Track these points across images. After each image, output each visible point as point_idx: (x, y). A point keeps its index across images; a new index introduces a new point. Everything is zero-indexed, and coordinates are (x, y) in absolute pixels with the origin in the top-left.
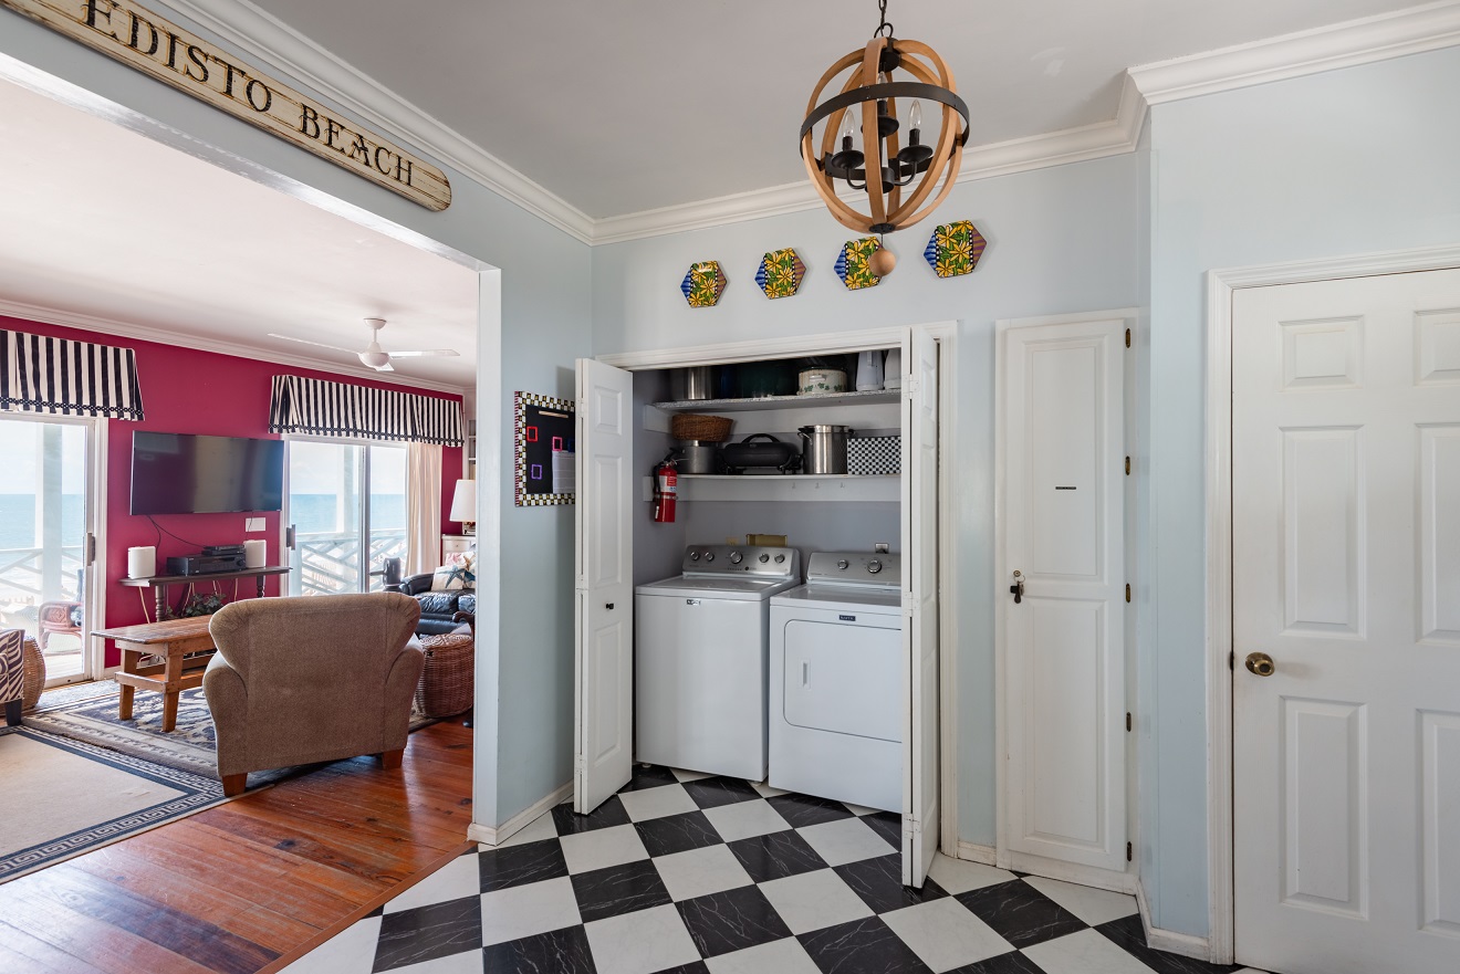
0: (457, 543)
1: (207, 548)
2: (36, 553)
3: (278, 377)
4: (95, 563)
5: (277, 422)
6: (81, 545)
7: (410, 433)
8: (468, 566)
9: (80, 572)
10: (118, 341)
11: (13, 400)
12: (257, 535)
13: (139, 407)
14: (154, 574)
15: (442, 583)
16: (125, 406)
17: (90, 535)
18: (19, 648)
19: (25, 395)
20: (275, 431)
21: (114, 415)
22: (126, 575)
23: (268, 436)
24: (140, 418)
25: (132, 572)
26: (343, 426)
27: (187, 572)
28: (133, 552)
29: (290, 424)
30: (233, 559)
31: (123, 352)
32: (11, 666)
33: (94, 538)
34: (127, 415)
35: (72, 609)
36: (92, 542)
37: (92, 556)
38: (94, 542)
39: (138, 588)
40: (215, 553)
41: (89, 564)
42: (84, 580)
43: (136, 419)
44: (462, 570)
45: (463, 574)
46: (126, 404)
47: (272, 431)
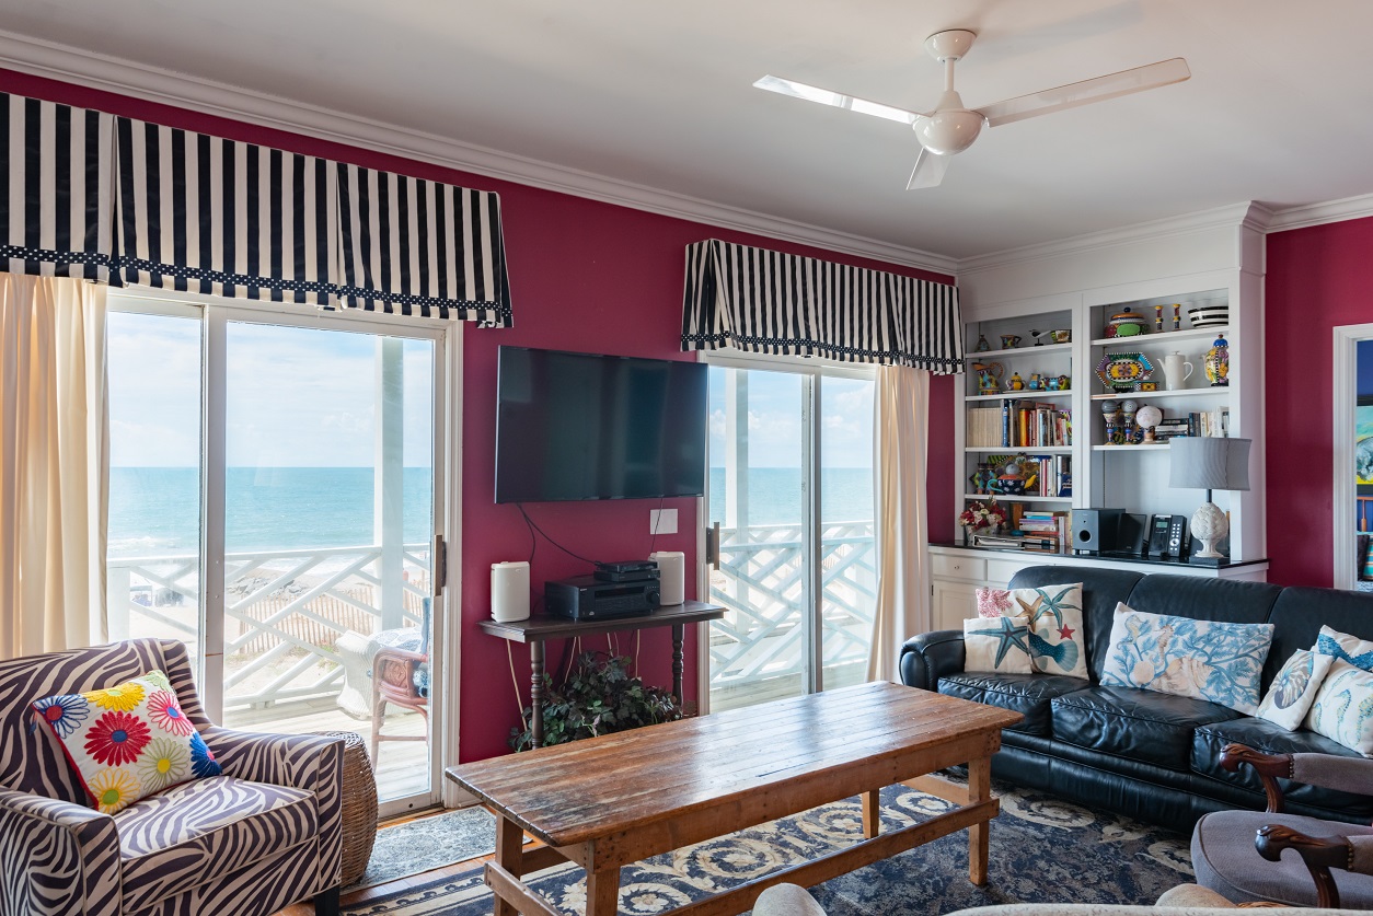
0: (957, 561)
1: (603, 566)
2: (375, 554)
3: (696, 246)
4: (445, 590)
5: (694, 330)
6: (427, 556)
7: (886, 348)
8: (1031, 622)
9: (426, 603)
10: (478, 182)
11: (333, 288)
12: (667, 542)
13: (506, 303)
14: (526, 614)
15: (986, 656)
16: (487, 299)
17: (439, 538)
18: (334, 782)
19: (351, 278)
20: (692, 346)
21: (472, 315)
22: (488, 615)
23: (681, 356)
24: (508, 323)
25: (498, 614)
26: (791, 336)
27: (576, 615)
28: (498, 569)
29: (717, 331)
30: (641, 590)
31: (484, 196)
32: (323, 819)
33: (444, 544)
34: (491, 315)
35: (415, 664)
36: (442, 549)
37: (441, 580)
38: (445, 552)
39: (505, 640)
40: (616, 577)
41: (438, 593)
42: (432, 620)
43: (501, 325)
44: (1022, 630)
45: (1025, 639)
46: (490, 296)
47: (686, 348)
